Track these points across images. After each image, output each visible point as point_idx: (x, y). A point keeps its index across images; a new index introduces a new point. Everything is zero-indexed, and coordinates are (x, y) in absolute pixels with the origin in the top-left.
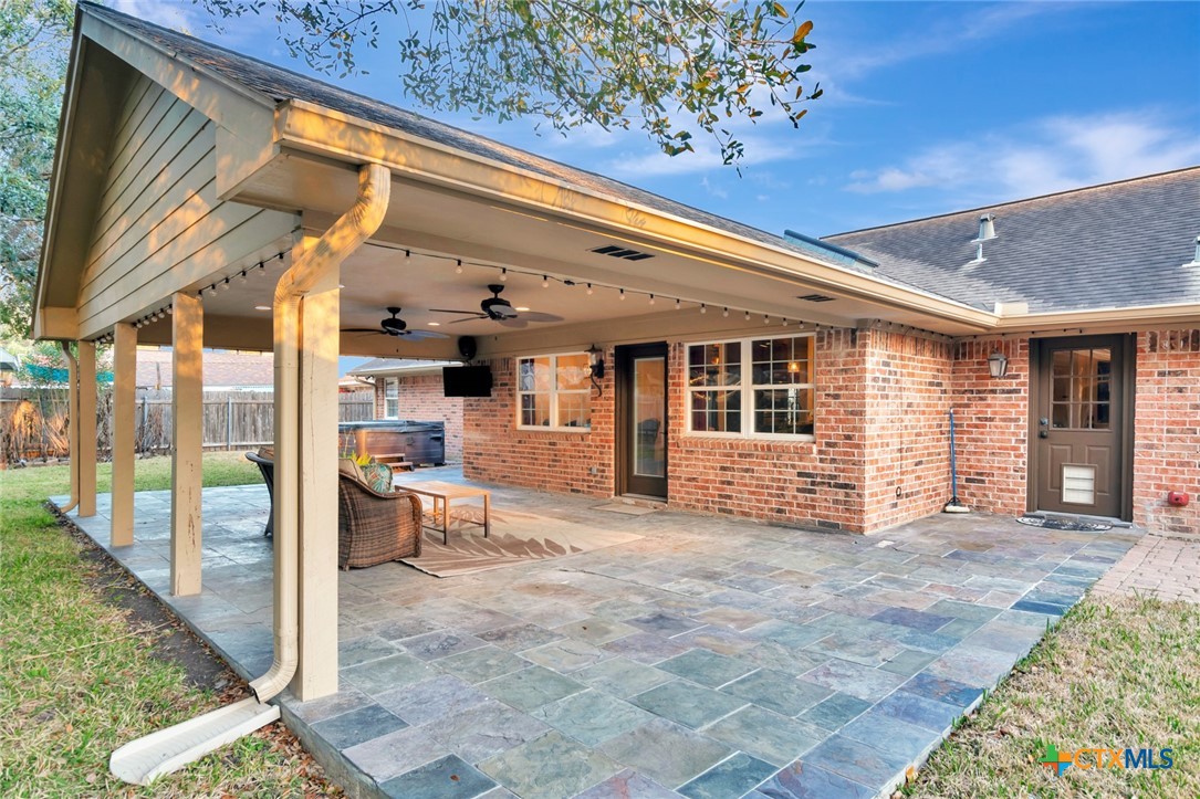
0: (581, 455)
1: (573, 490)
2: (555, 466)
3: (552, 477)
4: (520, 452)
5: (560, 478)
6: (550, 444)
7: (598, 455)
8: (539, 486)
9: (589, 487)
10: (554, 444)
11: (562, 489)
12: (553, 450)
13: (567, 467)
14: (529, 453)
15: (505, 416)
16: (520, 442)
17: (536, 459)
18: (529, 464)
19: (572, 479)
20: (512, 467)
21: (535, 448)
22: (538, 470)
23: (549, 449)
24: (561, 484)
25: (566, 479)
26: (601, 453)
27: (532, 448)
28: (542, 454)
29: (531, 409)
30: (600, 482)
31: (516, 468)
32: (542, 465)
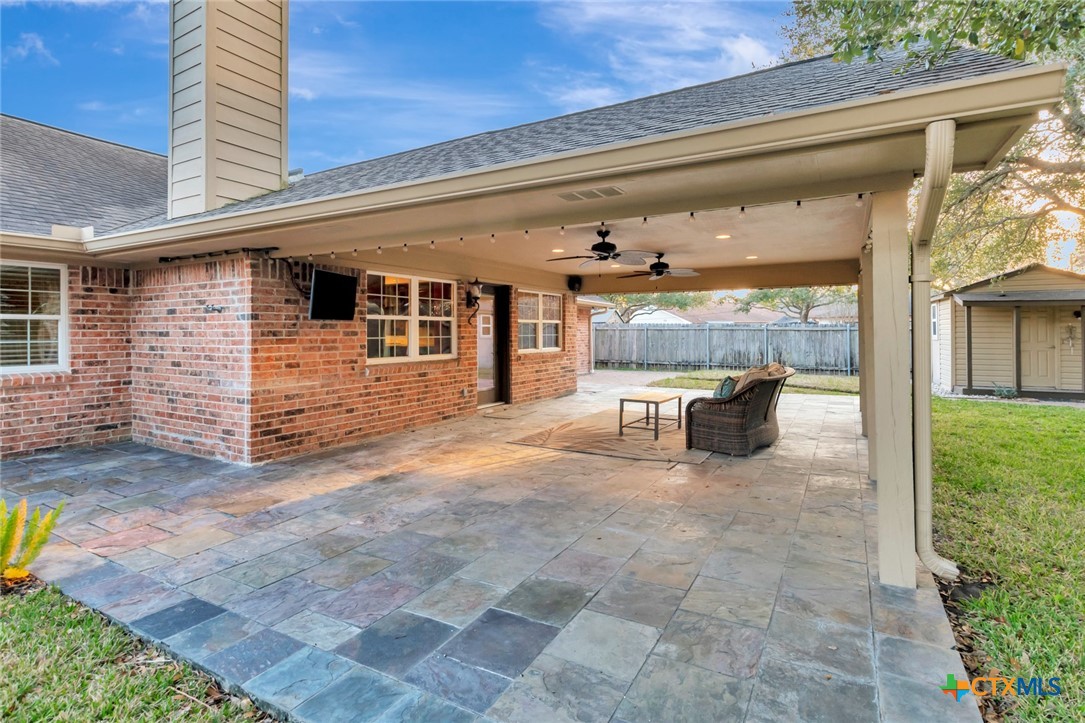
0: (453, 380)
1: (445, 418)
2: (425, 398)
3: (422, 411)
4: (378, 393)
5: (431, 409)
6: (420, 375)
7: (466, 378)
8: (405, 427)
9: (459, 409)
10: (424, 375)
11: (433, 421)
12: (423, 381)
13: (438, 396)
14: (392, 391)
15: (353, 348)
16: (378, 379)
17: (402, 396)
18: (391, 404)
19: (443, 407)
20: (365, 415)
21: (401, 383)
22: (405, 408)
23: (418, 381)
24: (432, 415)
25: (437, 408)
26: (470, 375)
27: (396, 384)
28: (410, 389)
29: (380, 338)
30: (469, 402)
31: (372, 415)
32: (410, 401)
